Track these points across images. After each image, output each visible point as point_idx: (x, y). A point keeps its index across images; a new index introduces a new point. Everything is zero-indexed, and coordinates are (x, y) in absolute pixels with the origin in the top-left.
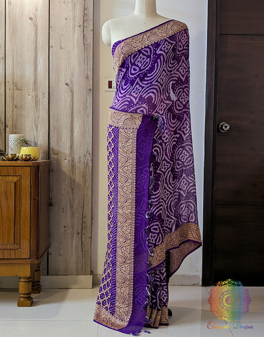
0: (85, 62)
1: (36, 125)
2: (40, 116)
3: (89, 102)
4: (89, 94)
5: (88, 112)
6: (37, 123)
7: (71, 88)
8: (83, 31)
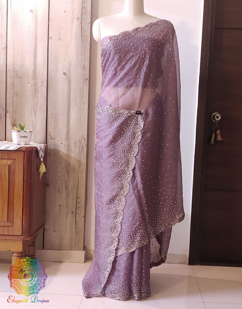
0: (83, 53)
1: (35, 111)
2: (39, 104)
3: (85, 91)
4: (86, 83)
5: (84, 100)
6: (35, 109)
7: (69, 78)
8: (81, 23)
